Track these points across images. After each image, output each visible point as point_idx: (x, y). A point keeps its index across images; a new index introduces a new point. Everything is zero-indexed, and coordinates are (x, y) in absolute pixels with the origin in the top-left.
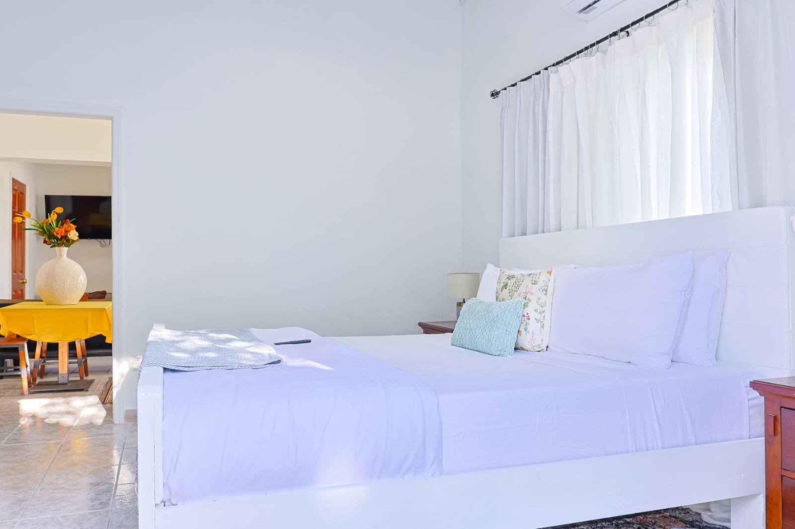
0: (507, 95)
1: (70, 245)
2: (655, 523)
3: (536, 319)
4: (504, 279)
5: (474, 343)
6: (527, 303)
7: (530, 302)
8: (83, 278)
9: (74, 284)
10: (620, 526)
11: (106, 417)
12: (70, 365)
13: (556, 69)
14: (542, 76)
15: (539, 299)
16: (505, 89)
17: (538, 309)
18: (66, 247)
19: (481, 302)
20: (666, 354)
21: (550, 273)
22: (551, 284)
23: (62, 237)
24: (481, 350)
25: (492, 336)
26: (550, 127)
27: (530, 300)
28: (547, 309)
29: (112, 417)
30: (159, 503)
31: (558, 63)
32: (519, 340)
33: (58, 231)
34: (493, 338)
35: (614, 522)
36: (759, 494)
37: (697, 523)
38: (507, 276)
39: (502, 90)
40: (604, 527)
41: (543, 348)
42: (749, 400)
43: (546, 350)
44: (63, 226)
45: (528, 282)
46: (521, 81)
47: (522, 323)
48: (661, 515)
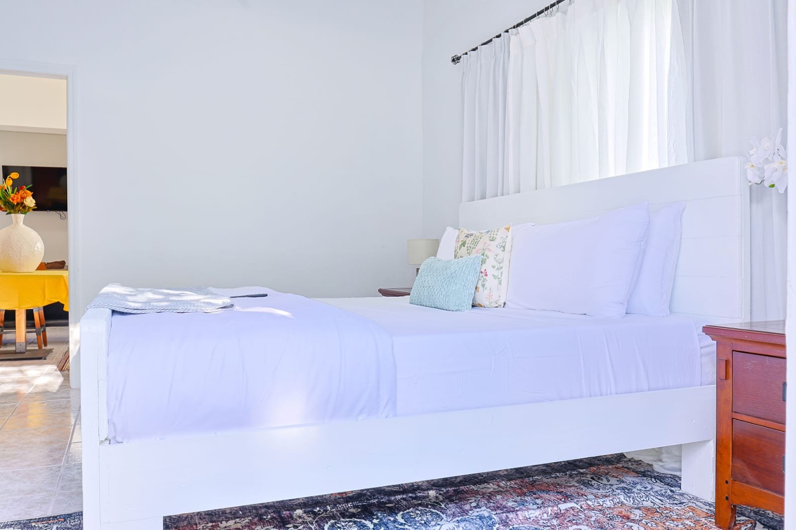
0: (468, 59)
1: (27, 212)
2: (608, 473)
3: (493, 275)
4: (462, 238)
5: (432, 300)
6: (485, 259)
7: (488, 258)
8: (40, 246)
9: (31, 251)
10: (574, 476)
11: (62, 382)
12: (28, 334)
13: (517, 31)
14: (502, 39)
15: (497, 256)
16: (466, 54)
17: (496, 265)
18: (22, 214)
19: (439, 260)
20: (621, 304)
21: (508, 229)
22: (509, 240)
23: (18, 204)
24: (439, 306)
25: (450, 292)
26: (510, 90)
27: (488, 257)
28: (505, 265)
29: (69, 382)
30: (104, 440)
31: (518, 25)
32: (476, 296)
33: (14, 198)
34: (451, 293)
35: (568, 473)
36: (710, 440)
37: (649, 473)
38: (466, 235)
39: (463, 54)
40: (558, 477)
41: (500, 304)
42: (701, 348)
43: (504, 307)
44: (19, 193)
45: (486, 238)
46: (481, 45)
47: (479, 279)
48: (614, 466)
